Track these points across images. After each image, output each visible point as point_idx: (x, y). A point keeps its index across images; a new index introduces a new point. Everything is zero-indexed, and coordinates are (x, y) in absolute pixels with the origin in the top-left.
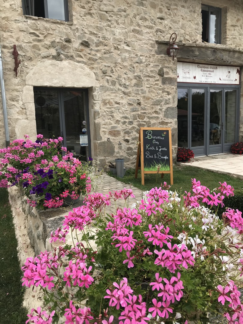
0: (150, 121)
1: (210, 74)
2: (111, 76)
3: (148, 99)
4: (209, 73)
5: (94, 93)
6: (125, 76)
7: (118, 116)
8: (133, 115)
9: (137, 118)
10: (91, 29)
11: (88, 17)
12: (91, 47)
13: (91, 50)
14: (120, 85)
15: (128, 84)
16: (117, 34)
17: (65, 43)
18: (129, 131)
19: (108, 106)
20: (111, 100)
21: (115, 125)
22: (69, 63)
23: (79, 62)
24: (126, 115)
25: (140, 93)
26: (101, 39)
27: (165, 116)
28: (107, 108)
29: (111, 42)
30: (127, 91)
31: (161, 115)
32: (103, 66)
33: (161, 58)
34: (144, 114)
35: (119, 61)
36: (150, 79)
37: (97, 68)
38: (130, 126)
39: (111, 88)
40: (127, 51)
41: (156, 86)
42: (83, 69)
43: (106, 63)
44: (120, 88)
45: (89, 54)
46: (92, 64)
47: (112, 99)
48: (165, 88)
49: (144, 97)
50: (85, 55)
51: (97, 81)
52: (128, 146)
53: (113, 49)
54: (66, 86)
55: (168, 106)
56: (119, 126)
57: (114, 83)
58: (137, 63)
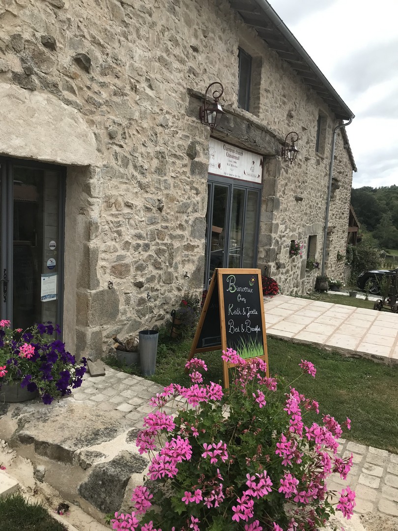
0: (173, 243)
1: (235, 162)
2: (121, 146)
3: (172, 199)
4: (234, 160)
5: (91, 181)
6: (142, 149)
7: (128, 234)
8: (151, 231)
9: (156, 236)
10: (94, 32)
12: (93, 74)
13: (92, 79)
14: (135, 167)
15: (146, 167)
16: (136, 58)
17: (42, 48)
18: (142, 264)
19: (114, 211)
20: (120, 199)
21: (123, 253)
22: (48, 100)
23: (68, 102)
24: (140, 231)
25: (163, 188)
26: (110, 61)
27: (192, 234)
28: (112, 215)
29: (126, 71)
30: (144, 181)
31: (186, 232)
32: (110, 121)
33: (193, 124)
34: (166, 230)
35: (137, 116)
36: (177, 161)
37: (100, 123)
38: (146, 254)
39: (120, 172)
40: (149, 98)
41: (183, 177)
42: (76, 122)
43: (116, 116)
44: (136, 174)
45: (89, 88)
46: (92, 113)
47: (121, 195)
48: (194, 182)
49: (167, 196)
50: (80, 89)
51: (98, 154)
52: (140, 296)
53: (128, 87)
54: (39, 158)
55: (196, 215)
56: (129, 254)
57: (125, 162)
58: (161, 125)
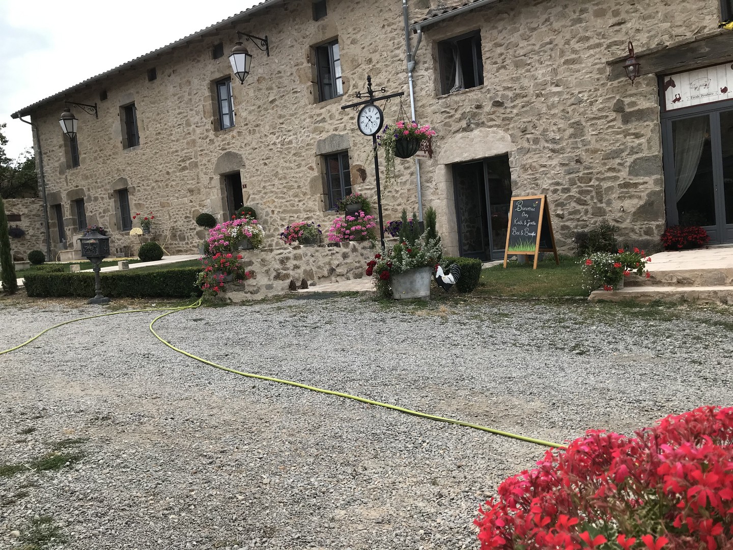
0: (601, 184)
2: (532, 133)
3: (595, 151)
5: (510, 160)
6: (555, 128)
7: (546, 183)
8: (569, 179)
9: (577, 182)
10: (505, 85)
11: (502, 71)
12: (506, 105)
13: (506, 108)
14: (547, 141)
15: (558, 138)
16: (540, 76)
17: (475, 110)
18: (563, 202)
19: (530, 172)
20: (534, 164)
22: (480, 131)
23: (491, 127)
24: (557, 180)
25: (580, 146)
26: (518, 91)
27: (630, 173)
28: (529, 174)
29: (531, 91)
30: (557, 147)
31: (622, 173)
32: (522, 123)
33: (619, 84)
34: (590, 176)
35: (544, 110)
36: (599, 122)
37: (513, 128)
38: (566, 196)
39: (533, 149)
41: (610, 130)
42: (496, 134)
43: (526, 118)
44: (547, 145)
45: (504, 113)
46: (506, 125)
47: (534, 162)
48: (629, 129)
49: (587, 151)
50: (498, 117)
51: (513, 144)
52: (562, 224)
53: (534, 97)
54: (477, 158)
55: (635, 156)
57: (536, 141)
58: (573, 104)
